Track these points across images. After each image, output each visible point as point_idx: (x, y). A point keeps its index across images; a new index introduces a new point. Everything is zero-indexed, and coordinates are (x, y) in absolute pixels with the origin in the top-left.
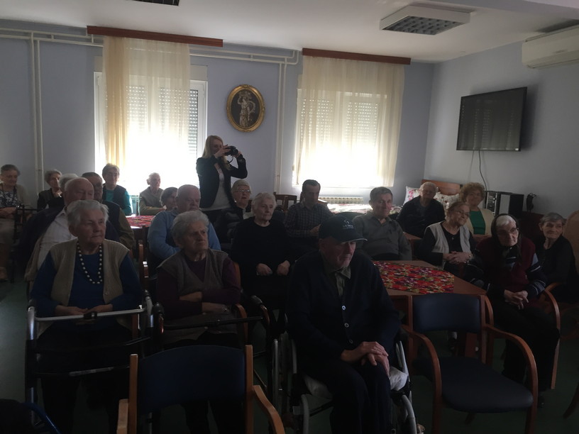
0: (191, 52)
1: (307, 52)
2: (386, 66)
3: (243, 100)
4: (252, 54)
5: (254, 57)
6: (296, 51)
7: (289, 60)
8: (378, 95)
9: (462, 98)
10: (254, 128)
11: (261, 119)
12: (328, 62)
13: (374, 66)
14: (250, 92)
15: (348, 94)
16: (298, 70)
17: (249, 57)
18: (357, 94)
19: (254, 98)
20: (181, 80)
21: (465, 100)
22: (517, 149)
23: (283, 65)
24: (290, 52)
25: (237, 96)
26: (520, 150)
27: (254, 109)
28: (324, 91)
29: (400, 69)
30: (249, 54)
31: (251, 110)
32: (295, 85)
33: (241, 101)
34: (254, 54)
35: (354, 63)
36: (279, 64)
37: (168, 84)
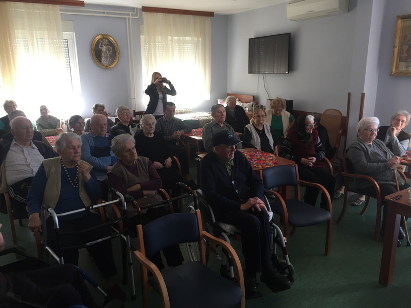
0: (61, 10)
1: (146, 9)
2: (198, 18)
3: (103, 45)
4: (106, 11)
5: (108, 13)
6: (137, 9)
7: (132, 15)
8: (196, 39)
9: (250, 39)
10: (113, 65)
11: (117, 59)
12: (160, 15)
13: (191, 17)
14: (107, 39)
15: (176, 38)
16: (140, 22)
17: (104, 13)
18: (181, 38)
19: (110, 44)
20: (55, 33)
21: (251, 41)
22: (287, 72)
23: (129, 19)
24: (133, 9)
25: (98, 42)
26: (288, 73)
27: (111, 51)
28: (160, 37)
29: (208, 20)
30: (103, 11)
31: (109, 52)
32: (139, 33)
33: (102, 46)
34: (108, 11)
35: (178, 16)
36: (126, 18)
37: (46, 36)
